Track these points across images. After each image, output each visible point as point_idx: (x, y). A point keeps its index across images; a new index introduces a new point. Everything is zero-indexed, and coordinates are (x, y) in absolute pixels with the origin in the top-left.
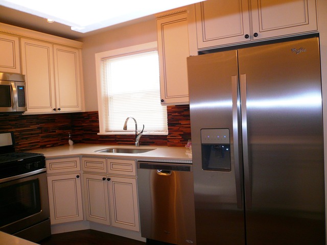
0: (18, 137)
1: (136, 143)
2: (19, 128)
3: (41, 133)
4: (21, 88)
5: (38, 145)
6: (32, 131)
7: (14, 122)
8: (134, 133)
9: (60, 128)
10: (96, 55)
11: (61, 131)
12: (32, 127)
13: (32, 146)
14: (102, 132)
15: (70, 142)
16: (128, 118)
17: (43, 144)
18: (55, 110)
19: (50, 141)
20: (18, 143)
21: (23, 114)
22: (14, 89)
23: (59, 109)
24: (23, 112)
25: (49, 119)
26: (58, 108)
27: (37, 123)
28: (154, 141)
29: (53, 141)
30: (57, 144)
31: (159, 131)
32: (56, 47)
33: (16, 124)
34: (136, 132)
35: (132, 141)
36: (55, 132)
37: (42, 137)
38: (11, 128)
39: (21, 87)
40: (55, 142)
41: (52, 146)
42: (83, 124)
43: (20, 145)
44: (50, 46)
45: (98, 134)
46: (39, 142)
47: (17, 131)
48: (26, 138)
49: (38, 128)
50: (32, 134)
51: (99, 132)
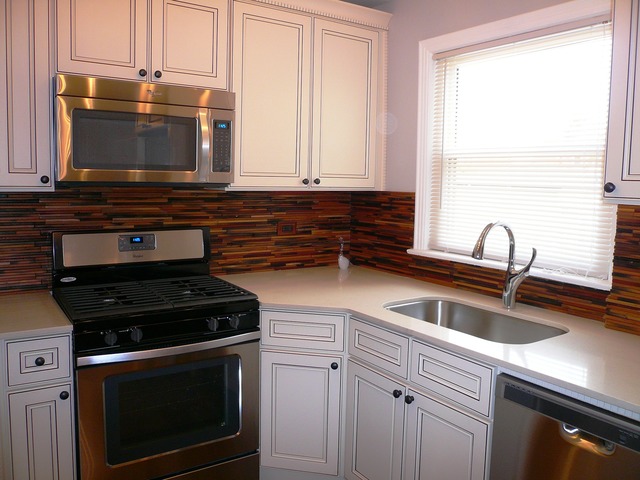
0: (221, 240)
1: (506, 294)
2: (225, 218)
3: (276, 234)
4: (223, 126)
5: (266, 261)
6: (255, 227)
7: (215, 205)
8: (504, 266)
9: (324, 225)
10: (422, 45)
11: (324, 231)
12: (255, 218)
13: (252, 262)
14: (421, 247)
15: (343, 261)
16: (490, 226)
17: (279, 259)
18: (306, 182)
19: (295, 254)
20: (220, 254)
21: (226, 189)
22: (205, 128)
23: (317, 181)
24: (226, 185)
25: (299, 201)
26: (314, 177)
27: (269, 210)
28: (561, 298)
29: (302, 254)
30: (313, 261)
31: (581, 274)
32: (320, 24)
33: (219, 208)
34: (511, 263)
35: (495, 287)
36: (310, 232)
37: (277, 243)
38: (208, 217)
39: (222, 122)
40: (307, 257)
41: (298, 267)
42: (377, 222)
43: (225, 258)
44: (306, 21)
45: (409, 251)
46: (269, 254)
47: (218, 226)
48: (240, 244)
49: (271, 222)
50: (253, 235)
51: (411, 245)
